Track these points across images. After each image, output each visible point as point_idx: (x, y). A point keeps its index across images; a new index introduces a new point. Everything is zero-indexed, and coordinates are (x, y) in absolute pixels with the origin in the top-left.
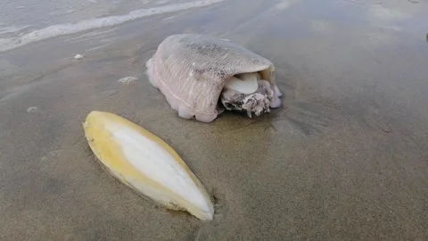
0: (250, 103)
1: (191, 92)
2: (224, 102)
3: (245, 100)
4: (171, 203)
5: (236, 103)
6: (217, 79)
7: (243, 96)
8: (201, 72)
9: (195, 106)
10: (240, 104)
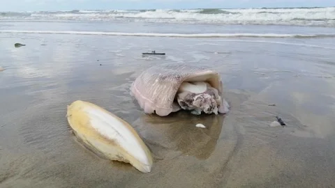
0: (199, 100)
1: (155, 93)
2: (179, 101)
3: (195, 98)
4: (117, 156)
5: (188, 101)
6: (175, 82)
7: (194, 95)
8: (164, 78)
9: (156, 102)
10: (191, 101)
